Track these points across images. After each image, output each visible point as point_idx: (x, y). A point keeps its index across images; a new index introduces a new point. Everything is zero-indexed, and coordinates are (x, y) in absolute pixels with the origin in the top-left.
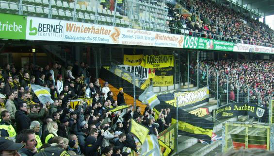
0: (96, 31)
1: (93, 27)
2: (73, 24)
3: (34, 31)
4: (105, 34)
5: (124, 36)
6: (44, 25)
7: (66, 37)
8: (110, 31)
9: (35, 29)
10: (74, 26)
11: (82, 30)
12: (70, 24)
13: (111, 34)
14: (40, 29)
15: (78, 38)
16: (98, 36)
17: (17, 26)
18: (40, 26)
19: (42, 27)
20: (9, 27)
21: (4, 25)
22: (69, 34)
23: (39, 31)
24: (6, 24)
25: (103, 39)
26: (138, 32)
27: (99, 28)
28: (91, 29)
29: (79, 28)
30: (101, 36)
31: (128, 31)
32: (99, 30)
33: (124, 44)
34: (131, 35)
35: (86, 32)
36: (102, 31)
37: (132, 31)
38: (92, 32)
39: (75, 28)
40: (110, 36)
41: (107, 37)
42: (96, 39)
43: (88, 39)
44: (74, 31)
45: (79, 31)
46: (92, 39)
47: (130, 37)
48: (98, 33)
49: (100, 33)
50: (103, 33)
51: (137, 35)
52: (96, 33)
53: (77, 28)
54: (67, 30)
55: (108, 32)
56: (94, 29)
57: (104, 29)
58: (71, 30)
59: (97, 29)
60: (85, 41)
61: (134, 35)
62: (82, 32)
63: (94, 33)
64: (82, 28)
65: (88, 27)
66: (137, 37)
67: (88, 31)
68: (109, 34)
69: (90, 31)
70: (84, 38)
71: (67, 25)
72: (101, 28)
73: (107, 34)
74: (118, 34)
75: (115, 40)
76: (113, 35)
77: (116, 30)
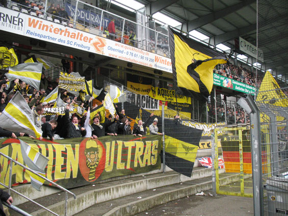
0: (71, 34)
1: (67, 29)
2: (38, 21)
4: (84, 41)
5: (111, 49)
7: (28, 32)
8: (91, 39)
10: (39, 23)
11: (51, 29)
12: (34, 20)
13: (92, 41)
15: (45, 37)
16: (74, 40)
22: (32, 29)
25: (82, 46)
26: (130, 49)
27: (75, 32)
28: (64, 31)
29: (47, 26)
30: (79, 42)
31: (116, 45)
32: (75, 34)
33: (111, 57)
34: (121, 49)
35: (57, 33)
36: (79, 37)
37: (122, 46)
38: (65, 35)
39: (40, 25)
40: (91, 45)
41: (87, 44)
42: (71, 43)
43: (60, 40)
44: (39, 28)
45: (47, 30)
46: (66, 42)
47: (120, 51)
48: (74, 38)
49: (77, 39)
50: (81, 39)
51: (129, 51)
52: (71, 37)
53: (44, 26)
54: (30, 25)
55: (87, 39)
56: (69, 33)
57: (82, 35)
58: (35, 27)
59: (72, 33)
60: (56, 42)
61: (125, 51)
62: (50, 31)
63: (68, 36)
64: (51, 27)
65: (59, 28)
66: (129, 53)
67: (59, 33)
68: (89, 42)
69: (63, 33)
70: (53, 39)
71: (30, 19)
72: (79, 33)
73: (86, 41)
74: (103, 45)
75: (98, 50)
76: (95, 44)
77: (100, 40)
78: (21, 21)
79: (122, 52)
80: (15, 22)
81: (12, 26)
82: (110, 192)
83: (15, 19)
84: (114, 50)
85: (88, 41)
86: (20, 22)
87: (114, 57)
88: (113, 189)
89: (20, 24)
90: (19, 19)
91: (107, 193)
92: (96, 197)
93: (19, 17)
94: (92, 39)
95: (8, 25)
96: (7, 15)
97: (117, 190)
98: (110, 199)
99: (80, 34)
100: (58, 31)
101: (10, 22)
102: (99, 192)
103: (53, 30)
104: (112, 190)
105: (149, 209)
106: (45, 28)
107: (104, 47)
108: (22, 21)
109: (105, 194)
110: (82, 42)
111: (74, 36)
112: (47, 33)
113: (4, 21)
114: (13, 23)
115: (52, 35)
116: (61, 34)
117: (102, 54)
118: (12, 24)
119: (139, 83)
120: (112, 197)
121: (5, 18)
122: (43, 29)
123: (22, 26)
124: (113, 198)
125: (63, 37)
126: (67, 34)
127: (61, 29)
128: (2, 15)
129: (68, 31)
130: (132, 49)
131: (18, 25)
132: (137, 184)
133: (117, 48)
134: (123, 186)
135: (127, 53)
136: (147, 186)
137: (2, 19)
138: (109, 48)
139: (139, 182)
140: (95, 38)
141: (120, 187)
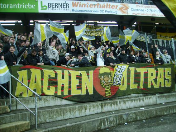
0: (102, 6)
1: (98, 4)
3: (45, 8)
5: (134, 10)
6: (52, 4)
7: (73, 10)
8: (117, 6)
9: (45, 6)
11: (87, 6)
12: (76, 3)
13: (118, 8)
14: (49, 6)
15: (84, 11)
16: (105, 9)
17: (31, 6)
18: (49, 4)
19: (51, 5)
20: (25, 6)
21: (21, 5)
22: (75, 8)
24: (23, 4)
25: (111, 12)
26: (149, 7)
27: (104, 4)
28: (96, 5)
29: (85, 5)
30: (108, 9)
31: (137, 6)
32: (105, 5)
33: (135, 15)
34: (142, 8)
35: (92, 7)
36: (108, 6)
37: (142, 7)
38: (98, 7)
39: (80, 4)
40: (118, 10)
41: (114, 10)
42: (103, 11)
43: (95, 11)
44: (80, 6)
45: (85, 7)
46: (99, 11)
47: (141, 10)
48: (105, 7)
49: (107, 8)
50: (109, 8)
51: (149, 9)
52: (102, 7)
53: (82, 5)
54: (73, 6)
55: (114, 6)
56: (100, 5)
57: (110, 5)
58: (77, 6)
59: (103, 5)
60: (93, 13)
61: (146, 9)
62: (87, 7)
63: (100, 7)
64: (88, 4)
65: (93, 4)
67: (94, 7)
68: (116, 8)
69: (96, 6)
70: (90, 11)
71: (73, 3)
72: (107, 4)
73: (114, 8)
74: (127, 8)
75: (124, 12)
77: (124, 5)
78: (67, 5)
79: (143, 10)
80: (64, 7)
81: (62, 9)
82: (117, 104)
83: (64, 5)
84: (136, 10)
85: (115, 8)
86: (67, 6)
87: (137, 15)
88: (120, 102)
89: (67, 7)
90: (66, 4)
91: (114, 105)
92: (102, 107)
94: (118, 6)
95: (60, 9)
96: (59, 4)
97: (124, 102)
98: (117, 109)
99: (108, 4)
100: (93, 5)
101: (62, 7)
102: (105, 104)
103: (89, 6)
104: (118, 102)
105: (150, 118)
106: (84, 5)
107: (128, 10)
108: (69, 5)
109: (112, 106)
110: (111, 9)
112: (86, 9)
113: (58, 7)
114: (63, 7)
115: (89, 9)
116: (95, 7)
117: (127, 15)
118: (63, 8)
119: (166, 32)
120: (119, 108)
121: (58, 6)
122: (82, 7)
123: (69, 7)
124: (121, 109)
125: (96, 9)
126: (99, 6)
127: (94, 4)
128: (56, 4)
129: (99, 4)
130: (151, 7)
131: (66, 7)
132: (146, 99)
133: (138, 8)
134: (130, 100)
135: (148, 10)
136: (157, 101)
137: (56, 6)
138: (132, 9)
139: (147, 98)
140: (120, 5)
141: (127, 100)
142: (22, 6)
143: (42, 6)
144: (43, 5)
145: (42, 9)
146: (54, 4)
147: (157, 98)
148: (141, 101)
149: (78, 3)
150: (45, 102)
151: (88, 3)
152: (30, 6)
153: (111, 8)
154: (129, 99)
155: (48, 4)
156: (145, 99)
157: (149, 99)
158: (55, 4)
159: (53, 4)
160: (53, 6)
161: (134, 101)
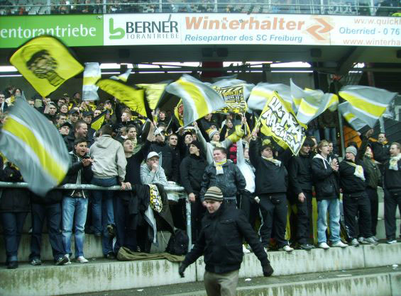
0: (261, 24)
1: (252, 19)
3: (119, 33)
4: (289, 29)
5: (347, 31)
6: (136, 23)
7: (188, 37)
8: (301, 24)
9: (119, 30)
10: (203, 20)
11: (224, 25)
12: (194, 19)
13: (304, 27)
14: (130, 30)
15: (216, 38)
17: (86, 29)
18: (130, 25)
19: (134, 27)
20: (73, 30)
21: (63, 30)
22: (193, 32)
23: (127, 32)
24: (68, 28)
25: (286, 38)
26: (389, 22)
27: (268, 19)
28: (247, 22)
29: (217, 22)
30: (278, 33)
31: (357, 22)
32: (269, 22)
33: (350, 44)
34: (371, 27)
35: (237, 28)
36: (278, 24)
37: (371, 22)
38: (251, 27)
39: (205, 23)
40: (303, 32)
41: (295, 33)
42: (264, 38)
43: (243, 38)
44: (205, 27)
45: (217, 27)
46: (255, 37)
47: (367, 32)
48: (269, 28)
49: (275, 28)
50: (281, 28)
51: (389, 27)
52: (262, 28)
53: (211, 23)
54: (189, 27)
55: (295, 24)
56: (257, 23)
57: (282, 21)
58: (197, 27)
59: (264, 22)
60: (237, 42)
61: (381, 28)
62: (224, 27)
63: (257, 27)
64: (225, 22)
65: (238, 20)
66: (390, 31)
67: (240, 26)
68: (299, 28)
69: (247, 26)
70: (230, 38)
71: (187, 19)
72: (275, 19)
73: (293, 29)
74: (328, 28)
75: (319, 38)
76: (312, 30)
77: (320, 21)
78: (174, 24)
79: (373, 32)
80: (166, 29)
81: (162, 36)
83: (166, 24)
84: (353, 31)
85: (297, 27)
86: (174, 26)
87: (356, 45)
88: (275, 290)
89: (174, 29)
90: (171, 23)
93: (171, 20)
94: (303, 23)
95: (156, 36)
96: (153, 23)
99: (279, 20)
100: (238, 24)
101: (159, 31)
103: (227, 25)
106: (214, 24)
107: (331, 32)
108: (177, 24)
110: (286, 32)
111: (267, 25)
112: (220, 32)
113: (150, 32)
114: (164, 31)
115: (229, 32)
116: (243, 28)
117: (328, 44)
118: (162, 33)
121: (151, 27)
122: (211, 27)
123: (177, 31)
125: (247, 32)
126: (254, 25)
127: (241, 21)
128: (147, 25)
129: (254, 20)
130: (396, 22)
131: (171, 31)
132: (356, 284)
133: (360, 26)
134: (306, 286)
135: (386, 31)
136: (391, 290)
137: (147, 29)
138: (342, 30)
139: (361, 280)
140: (309, 20)
141: (296, 286)
142: (66, 32)
143: (112, 31)
144: (115, 28)
145: (111, 38)
146: (141, 25)
147: (394, 281)
148: (343, 289)
149: (200, 19)
150: (61, 281)
151: (225, 19)
152: (84, 31)
153: (286, 29)
154: (303, 283)
155: (127, 23)
156: (353, 283)
157: (368, 283)
158: (144, 23)
159: (139, 25)
160: (139, 30)
161: (318, 289)
